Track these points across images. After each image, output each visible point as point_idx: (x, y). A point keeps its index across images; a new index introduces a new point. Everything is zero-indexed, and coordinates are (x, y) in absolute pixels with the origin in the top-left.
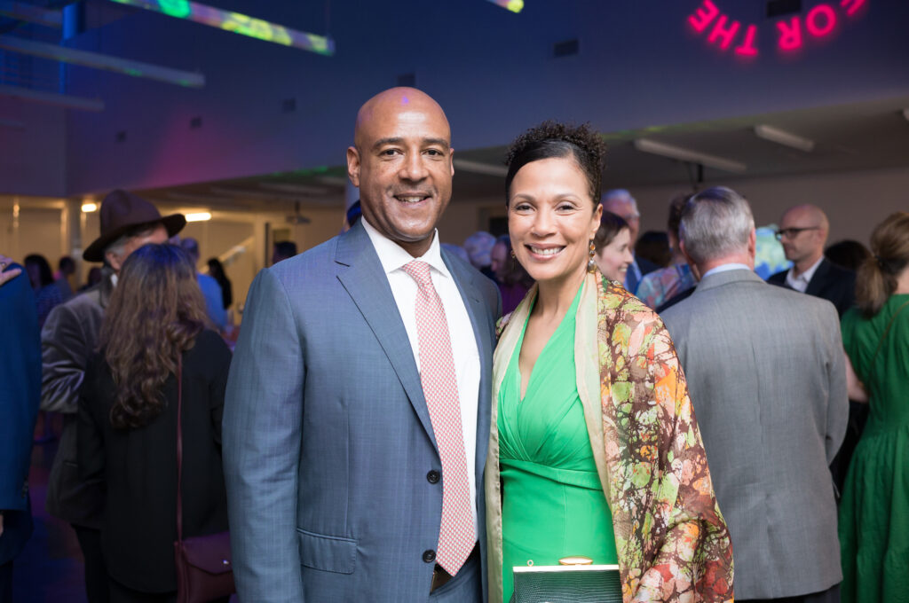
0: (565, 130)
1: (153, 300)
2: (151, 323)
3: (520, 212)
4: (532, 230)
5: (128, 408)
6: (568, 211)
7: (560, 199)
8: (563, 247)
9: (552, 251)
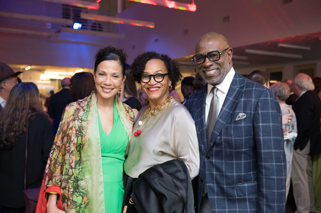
0: (116, 50)
1: (20, 105)
2: (18, 113)
3: (100, 76)
4: (104, 83)
5: (5, 143)
6: (116, 78)
7: (114, 74)
8: (113, 89)
9: (110, 90)
